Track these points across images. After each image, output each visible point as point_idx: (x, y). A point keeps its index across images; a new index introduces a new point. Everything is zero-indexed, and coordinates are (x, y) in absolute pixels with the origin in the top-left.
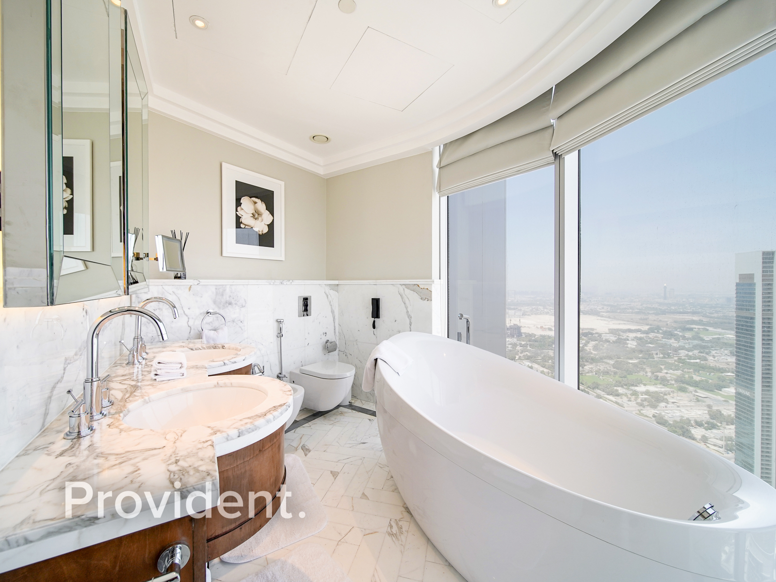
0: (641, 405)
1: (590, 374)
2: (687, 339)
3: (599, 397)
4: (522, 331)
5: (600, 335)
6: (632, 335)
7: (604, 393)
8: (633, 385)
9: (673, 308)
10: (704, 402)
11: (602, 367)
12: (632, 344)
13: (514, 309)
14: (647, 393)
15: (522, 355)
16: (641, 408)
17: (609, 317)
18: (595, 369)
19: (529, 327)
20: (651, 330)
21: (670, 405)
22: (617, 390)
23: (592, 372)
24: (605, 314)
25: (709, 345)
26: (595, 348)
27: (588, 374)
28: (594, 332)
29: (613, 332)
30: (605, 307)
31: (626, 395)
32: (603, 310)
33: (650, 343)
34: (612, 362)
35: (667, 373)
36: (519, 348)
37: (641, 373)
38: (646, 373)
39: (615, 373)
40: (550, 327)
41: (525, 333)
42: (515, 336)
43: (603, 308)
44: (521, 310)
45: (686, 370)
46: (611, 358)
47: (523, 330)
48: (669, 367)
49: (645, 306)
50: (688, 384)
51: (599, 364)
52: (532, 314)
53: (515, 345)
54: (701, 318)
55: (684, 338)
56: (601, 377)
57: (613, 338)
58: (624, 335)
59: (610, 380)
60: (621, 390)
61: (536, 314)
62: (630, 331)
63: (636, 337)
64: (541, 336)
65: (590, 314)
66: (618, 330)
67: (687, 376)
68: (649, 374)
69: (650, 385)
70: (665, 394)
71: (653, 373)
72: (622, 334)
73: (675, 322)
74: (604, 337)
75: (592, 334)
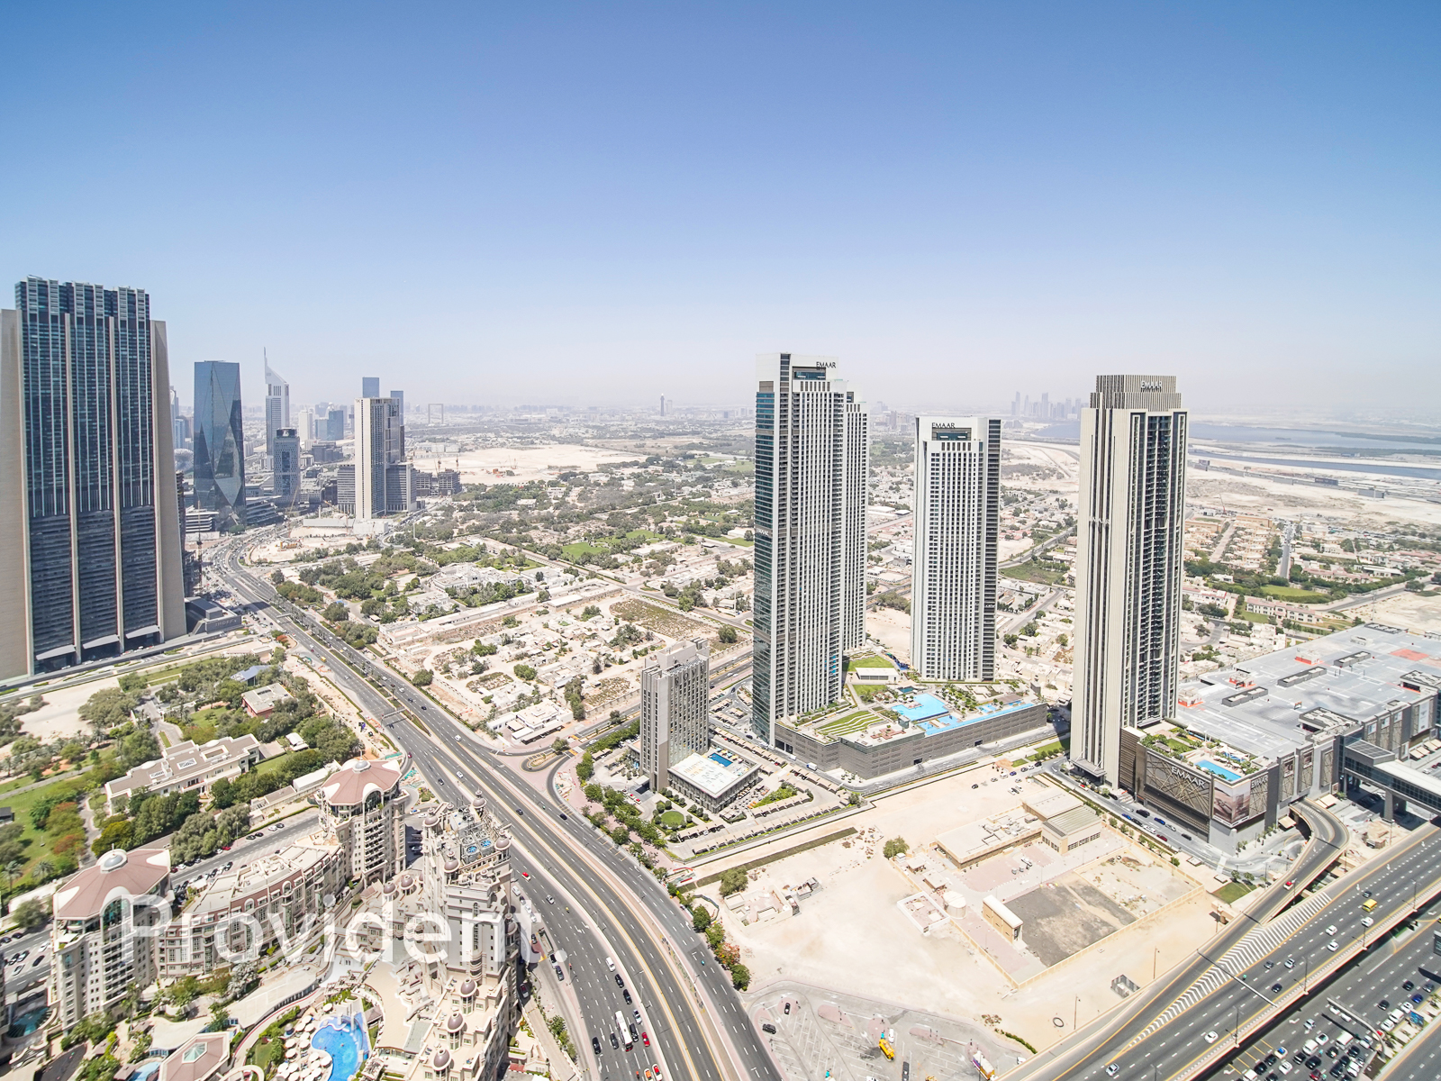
0: (648, 575)
1: (577, 541)
2: (690, 471)
3: (593, 575)
4: (462, 482)
5: (586, 475)
6: (627, 471)
7: (598, 567)
8: (634, 547)
9: (671, 427)
10: (712, 553)
11: (593, 526)
12: (628, 485)
13: (443, 441)
14: (652, 555)
15: (464, 527)
16: (647, 578)
17: (596, 446)
18: (583, 532)
19: (473, 473)
20: (650, 462)
21: (679, 566)
22: (615, 560)
23: (579, 538)
24: (590, 441)
25: (712, 475)
26: (581, 497)
27: (573, 542)
28: (577, 472)
29: (604, 468)
30: (590, 430)
31: (626, 564)
32: (587, 435)
33: (650, 481)
34: (605, 517)
35: (672, 522)
36: (457, 514)
37: (644, 527)
38: (649, 525)
39: (611, 533)
40: (509, 469)
41: (466, 485)
42: (449, 493)
43: (587, 432)
44: (455, 442)
45: (691, 513)
46: (603, 510)
47: (463, 480)
48: (675, 511)
49: (639, 426)
50: (695, 533)
51: (588, 522)
52: (477, 448)
53: (448, 510)
54: (701, 440)
55: (687, 469)
56: (593, 543)
57: (604, 479)
58: (618, 473)
59: (605, 544)
60: (621, 558)
61: (483, 448)
62: (625, 465)
63: (633, 474)
64: (496, 486)
65: (569, 443)
66: (609, 465)
67: (693, 522)
68: (653, 527)
69: (655, 542)
70: (672, 553)
71: (656, 524)
72: (614, 471)
73: (676, 447)
74: (592, 479)
75: (575, 475)
